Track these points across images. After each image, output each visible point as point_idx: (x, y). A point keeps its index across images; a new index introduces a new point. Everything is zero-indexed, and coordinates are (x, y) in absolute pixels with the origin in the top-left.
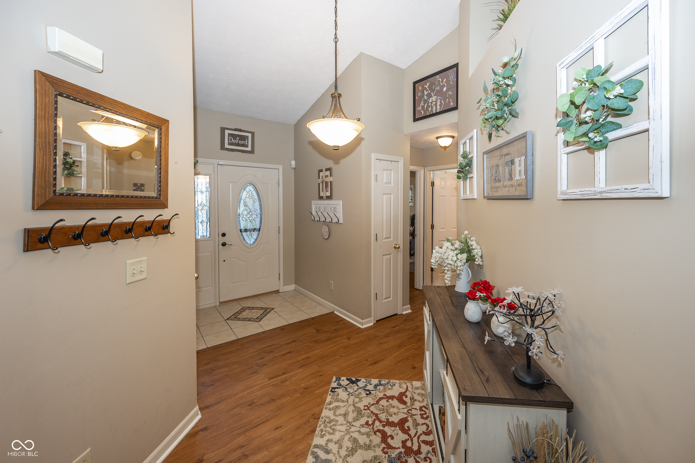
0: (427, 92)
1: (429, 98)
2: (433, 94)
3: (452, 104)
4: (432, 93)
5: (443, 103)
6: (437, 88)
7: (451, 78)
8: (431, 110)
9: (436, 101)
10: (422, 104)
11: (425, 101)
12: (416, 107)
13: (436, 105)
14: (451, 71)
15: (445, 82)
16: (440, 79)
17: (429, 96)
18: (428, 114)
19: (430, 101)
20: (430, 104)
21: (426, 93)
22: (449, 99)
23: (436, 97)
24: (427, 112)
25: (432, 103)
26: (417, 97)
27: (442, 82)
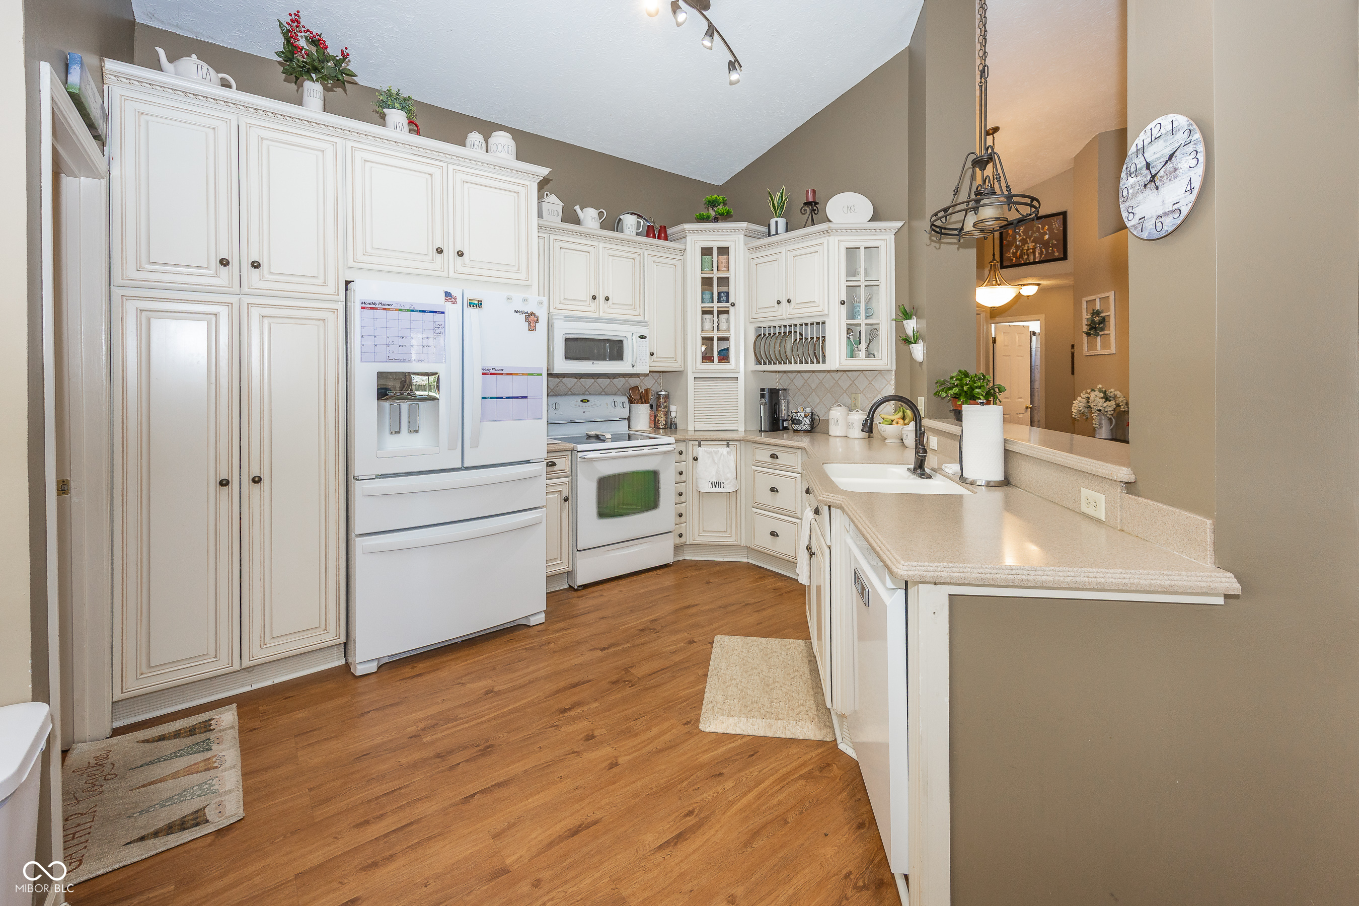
0: (1021, 238)
1: (1023, 244)
2: (1030, 240)
3: (1056, 254)
4: (1028, 240)
5: (1044, 252)
6: (1035, 235)
7: (1056, 226)
8: (1026, 258)
9: (1034, 249)
10: (1013, 250)
11: (1017, 247)
12: (1004, 253)
13: (1034, 253)
14: (1055, 218)
15: (1047, 230)
16: (1040, 226)
17: (1024, 242)
18: (1022, 262)
19: (1026, 248)
20: (1025, 251)
21: (1019, 239)
22: (1052, 248)
23: (1033, 244)
24: (1021, 259)
25: (1027, 250)
26: (1005, 242)
27: (1043, 229)
